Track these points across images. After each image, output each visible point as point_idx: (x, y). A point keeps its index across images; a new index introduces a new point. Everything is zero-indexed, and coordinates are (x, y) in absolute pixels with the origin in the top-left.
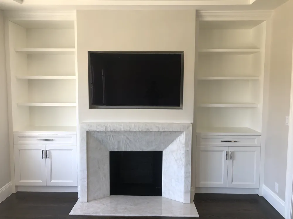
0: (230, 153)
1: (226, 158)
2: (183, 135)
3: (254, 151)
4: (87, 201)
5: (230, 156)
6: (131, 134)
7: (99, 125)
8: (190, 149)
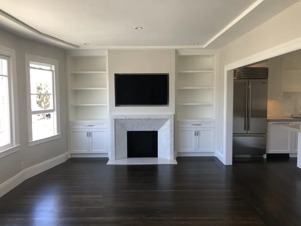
0: (197, 132)
1: (194, 134)
2: (169, 120)
3: (211, 131)
4: (115, 160)
6: (140, 120)
7: (122, 115)
8: (173, 128)
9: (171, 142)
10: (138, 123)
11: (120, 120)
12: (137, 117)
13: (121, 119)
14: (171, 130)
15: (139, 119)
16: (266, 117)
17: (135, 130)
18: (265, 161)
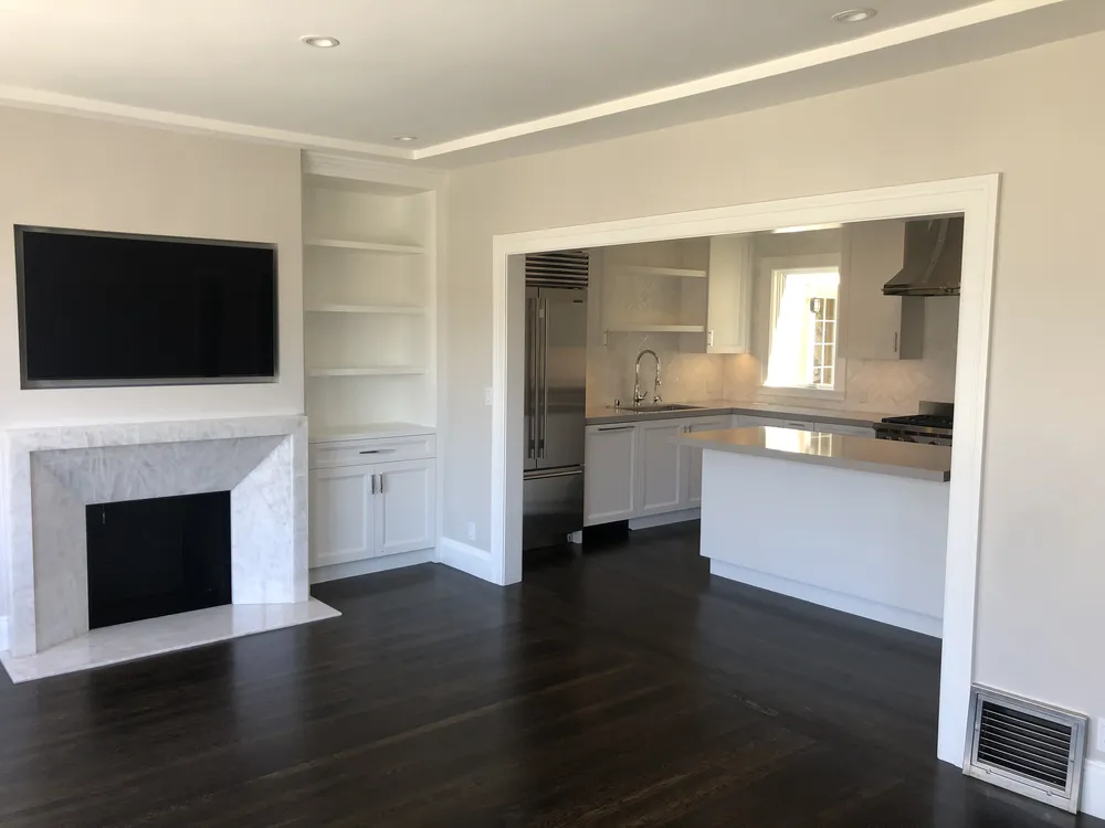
0: (378, 479)
1: (371, 489)
2: (289, 443)
3: (424, 469)
4: (35, 651)
5: (379, 485)
6: (159, 451)
7: (69, 432)
8: (305, 473)
9: (297, 530)
10: (147, 464)
11: (58, 454)
12: (151, 438)
13: (64, 451)
14: (298, 481)
15: (157, 445)
16: (583, 409)
17: (128, 495)
18: (579, 551)
